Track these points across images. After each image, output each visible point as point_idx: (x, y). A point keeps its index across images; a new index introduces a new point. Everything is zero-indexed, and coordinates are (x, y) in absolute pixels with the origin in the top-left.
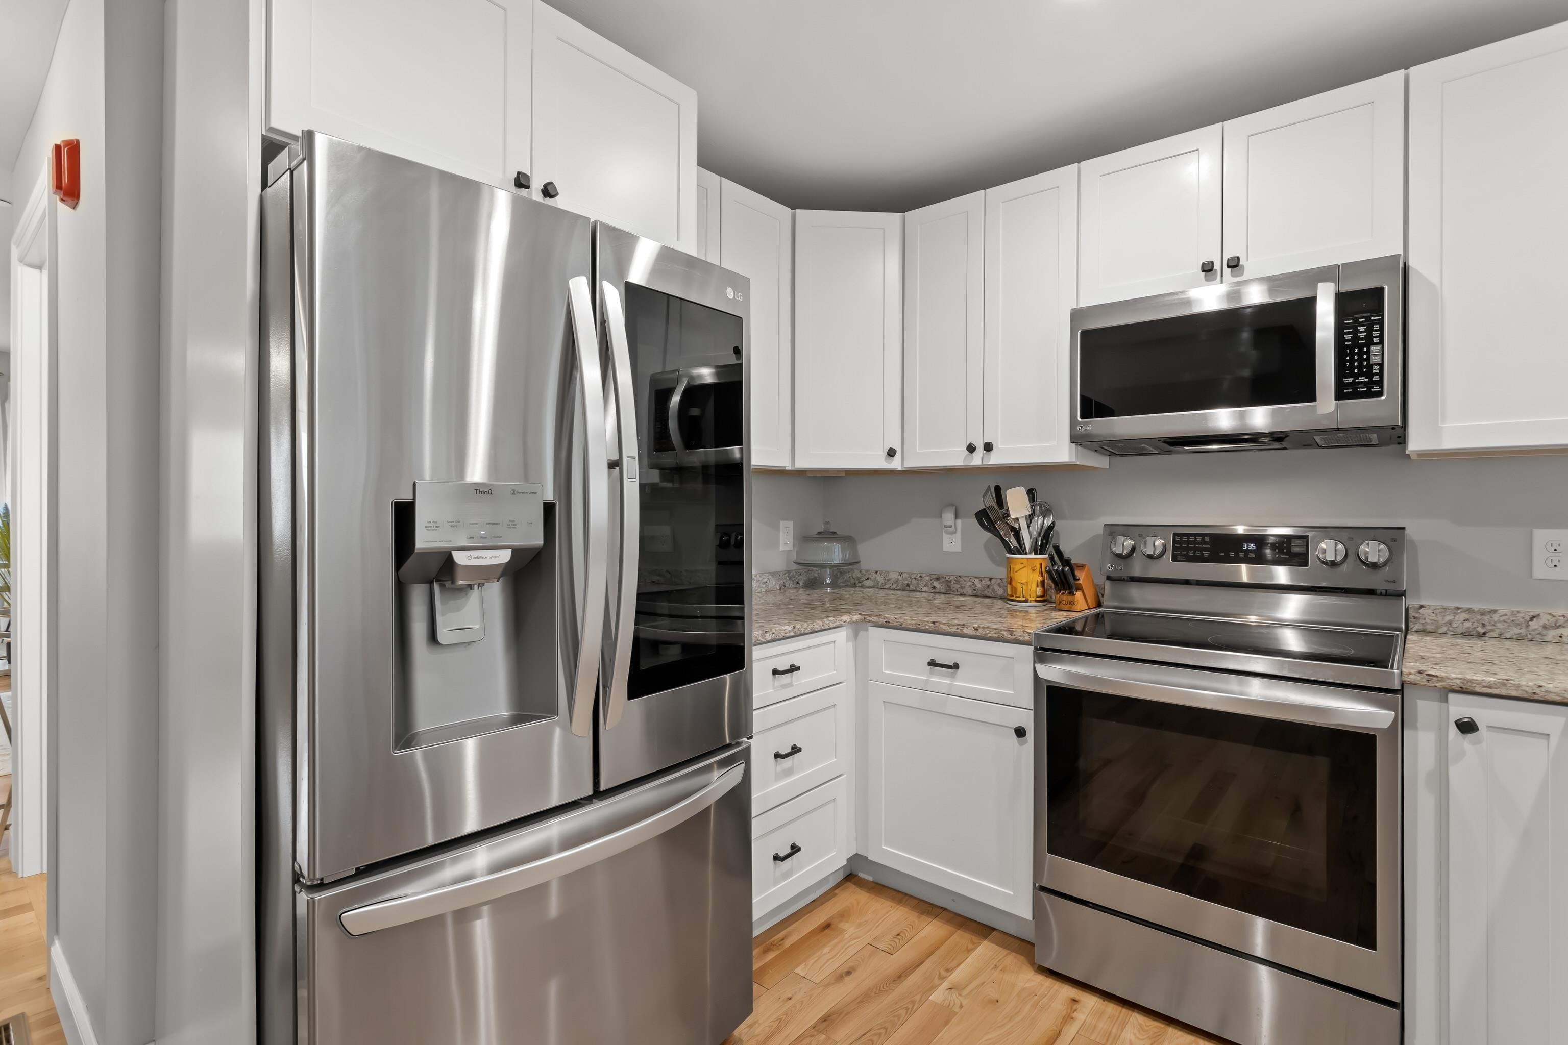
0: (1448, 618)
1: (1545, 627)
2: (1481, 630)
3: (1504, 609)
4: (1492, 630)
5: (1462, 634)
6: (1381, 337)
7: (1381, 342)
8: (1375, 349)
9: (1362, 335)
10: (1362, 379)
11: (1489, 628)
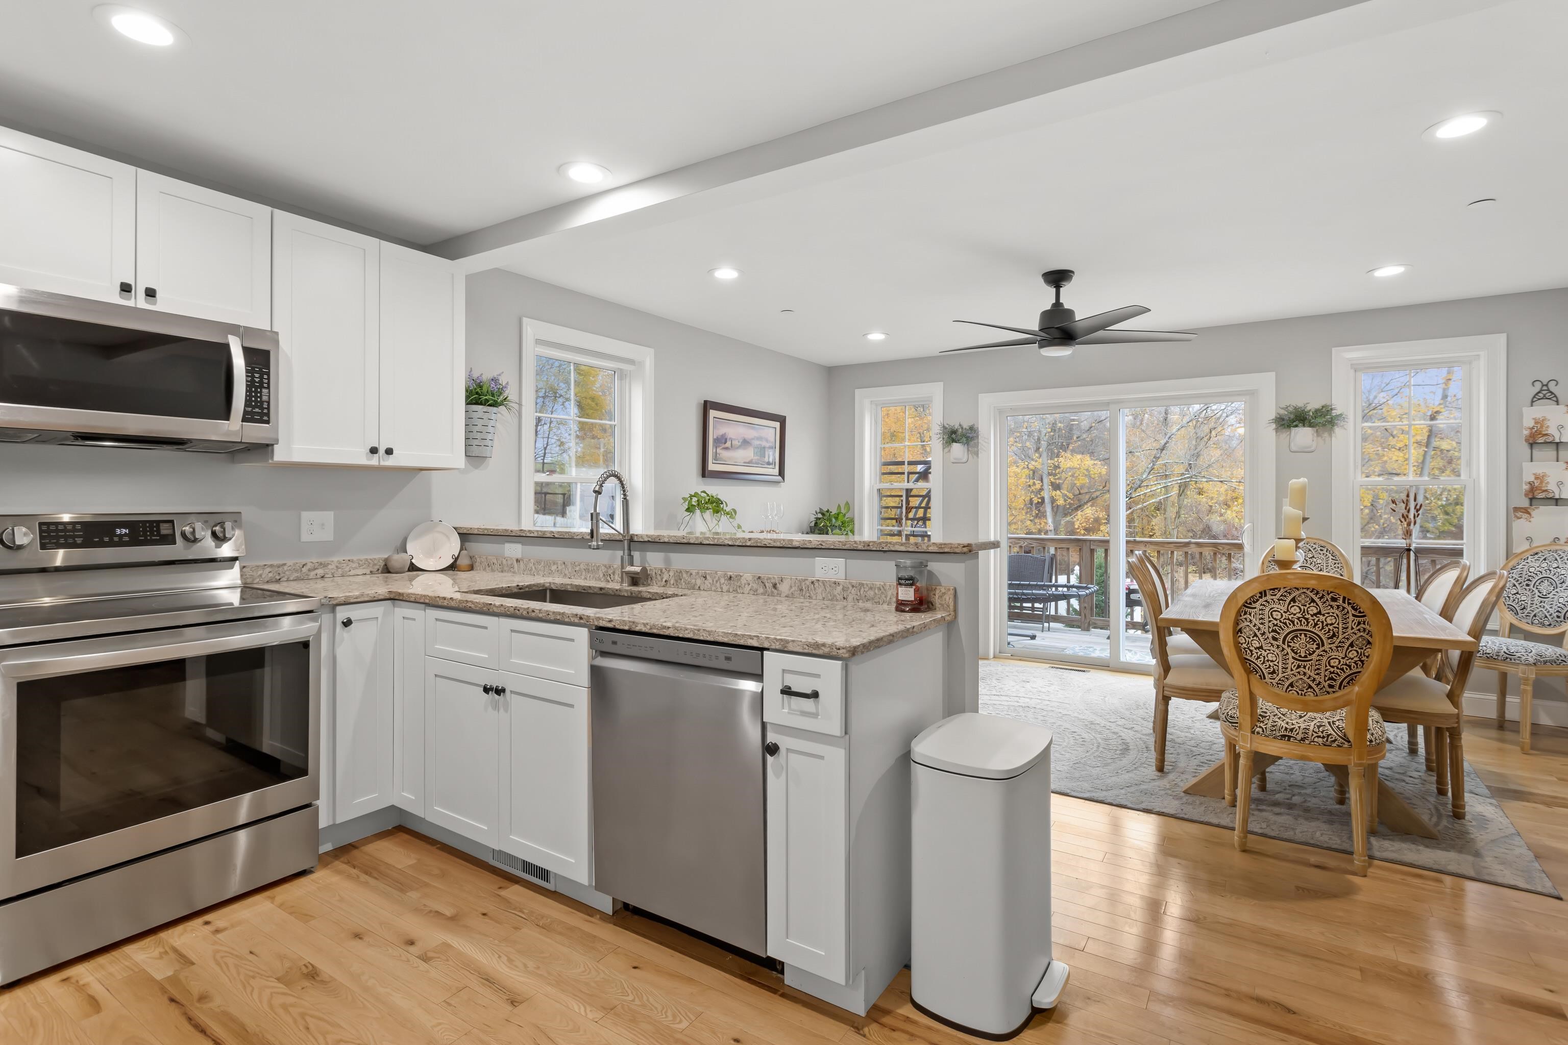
0: (260, 572)
1: (309, 570)
2: (278, 577)
3: (290, 562)
4: (284, 577)
5: (268, 582)
6: (269, 383)
7: (268, 388)
8: (265, 391)
9: (257, 380)
10: (257, 410)
11: (282, 575)
